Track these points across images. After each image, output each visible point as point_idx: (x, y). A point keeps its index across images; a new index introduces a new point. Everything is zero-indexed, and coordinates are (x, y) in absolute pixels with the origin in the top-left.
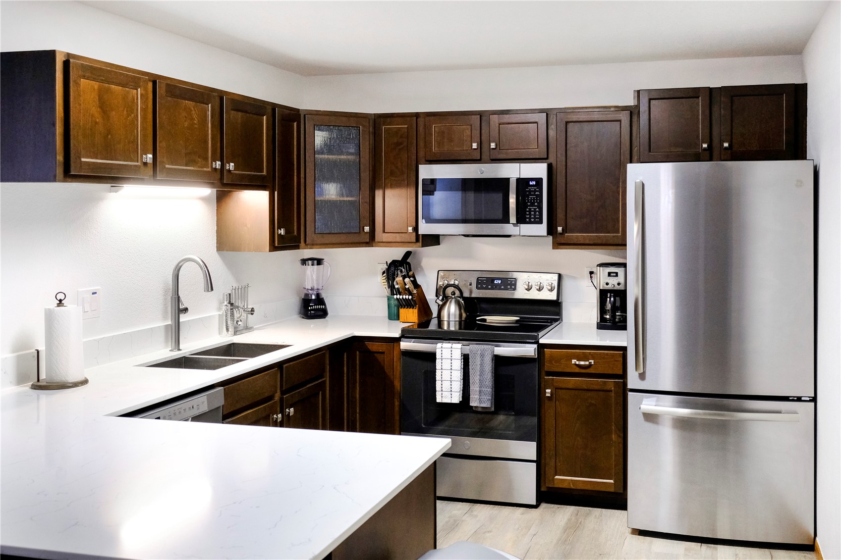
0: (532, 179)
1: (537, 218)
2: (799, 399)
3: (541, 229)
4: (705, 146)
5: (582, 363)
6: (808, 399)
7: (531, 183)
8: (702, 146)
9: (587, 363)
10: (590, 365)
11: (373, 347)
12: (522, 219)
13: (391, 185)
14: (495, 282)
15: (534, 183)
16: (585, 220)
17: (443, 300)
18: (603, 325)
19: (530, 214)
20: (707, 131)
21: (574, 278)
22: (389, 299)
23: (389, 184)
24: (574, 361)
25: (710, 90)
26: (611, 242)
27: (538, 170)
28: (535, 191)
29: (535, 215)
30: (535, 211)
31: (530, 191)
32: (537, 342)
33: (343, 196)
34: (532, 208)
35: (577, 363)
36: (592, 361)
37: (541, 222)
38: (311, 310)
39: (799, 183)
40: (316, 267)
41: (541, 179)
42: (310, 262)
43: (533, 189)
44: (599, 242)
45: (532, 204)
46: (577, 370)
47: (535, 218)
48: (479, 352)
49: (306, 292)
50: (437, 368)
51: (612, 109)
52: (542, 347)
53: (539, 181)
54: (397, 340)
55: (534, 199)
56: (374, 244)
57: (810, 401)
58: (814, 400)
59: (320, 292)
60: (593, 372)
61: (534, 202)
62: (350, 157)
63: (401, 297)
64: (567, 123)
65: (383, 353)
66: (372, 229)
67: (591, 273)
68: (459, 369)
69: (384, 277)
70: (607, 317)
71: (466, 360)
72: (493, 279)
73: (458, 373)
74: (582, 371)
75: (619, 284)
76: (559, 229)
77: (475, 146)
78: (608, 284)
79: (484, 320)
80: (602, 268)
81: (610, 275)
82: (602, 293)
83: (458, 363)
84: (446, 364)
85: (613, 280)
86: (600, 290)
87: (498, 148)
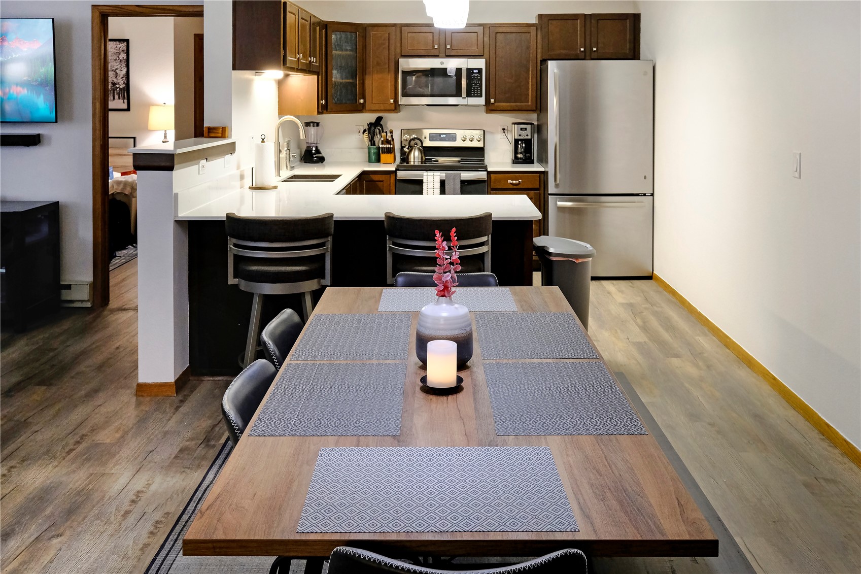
0: (476, 69)
1: (479, 94)
2: (645, 195)
3: (481, 101)
4: (582, 49)
5: (514, 182)
6: (649, 194)
7: (474, 71)
8: (580, 49)
9: (517, 182)
10: (519, 183)
11: (376, 177)
12: (469, 95)
13: (377, 71)
14: (442, 136)
15: (477, 71)
16: (507, 95)
17: (408, 148)
18: (516, 161)
19: (474, 91)
20: (583, 41)
21: (492, 133)
22: (369, 149)
23: (376, 71)
24: (510, 181)
25: (585, 15)
26: (524, 108)
27: (480, 63)
28: (477, 77)
29: (477, 92)
30: (477, 89)
31: (474, 76)
32: (486, 170)
33: (343, 79)
34: (476, 87)
35: (511, 182)
36: (521, 181)
37: (481, 96)
38: (315, 157)
39: (645, 73)
40: (316, 128)
41: (482, 69)
42: (312, 124)
43: (476, 75)
44: (517, 108)
45: (476, 85)
46: (511, 187)
47: (477, 94)
48: (452, 177)
49: (308, 145)
50: (424, 188)
51: (524, 25)
52: (489, 173)
53: (480, 70)
54: (395, 172)
55: (477, 82)
56: (364, 111)
57: (651, 195)
58: (652, 195)
59: (318, 145)
60: (522, 187)
61: (477, 84)
62: (348, 53)
63: (385, 146)
64: (496, 33)
65: (382, 181)
66: (365, 101)
67: (504, 129)
68: (439, 188)
69: (366, 134)
70: (519, 156)
71: (443, 183)
72: (440, 134)
73: (439, 191)
74: (515, 187)
75: (527, 135)
76: (492, 101)
77: (436, 47)
78: (520, 135)
79: (437, 161)
80: (516, 125)
81: (521, 129)
82: (516, 141)
83: (438, 185)
84: (430, 185)
85: (523, 133)
86: (515, 139)
87: (452, 48)
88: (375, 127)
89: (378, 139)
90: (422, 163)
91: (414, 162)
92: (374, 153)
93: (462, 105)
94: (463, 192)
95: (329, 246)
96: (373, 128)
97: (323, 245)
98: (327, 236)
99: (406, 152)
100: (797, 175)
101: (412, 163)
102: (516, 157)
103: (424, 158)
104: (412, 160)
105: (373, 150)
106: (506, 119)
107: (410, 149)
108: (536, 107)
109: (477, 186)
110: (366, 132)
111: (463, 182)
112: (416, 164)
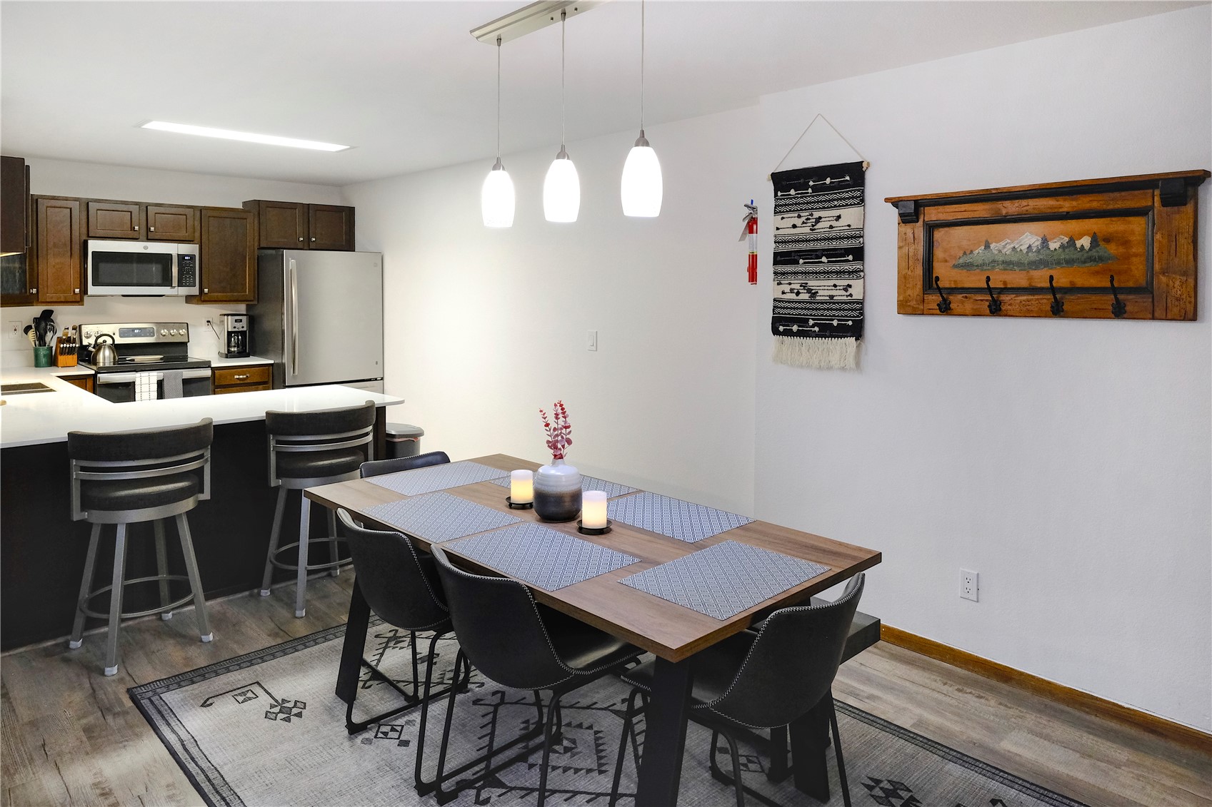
0: (187, 255)
1: (192, 282)
2: (376, 379)
3: (194, 290)
4: (302, 239)
5: (241, 377)
6: (378, 379)
7: (186, 258)
8: (299, 239)
9: (245, 376)
10: (249, 378)
12: (180, 284)
14: (135, 331)
15: (190, 258)
16: (223, 285)
17: (95, 347)
19: (187, 280)
20: (302, 231)
21: (196, 326)
22: (35, 350)
26: (241, 298)
27: (192, 249)
28: (191, 264)
30: (190, 278)
31: (187, 263)
32: (210, 367)
34: (188, 276)
35: (237, 377)
36: (248, 375)
37: (194, 285)
39: (376, 265)
41: (194, 255)
43: (189, 262)
44: (233, 299)
45: (189, 273)
46: (238, 382)
47: (190, 283)
48: (172, 378)
50: (136, 392)
52: (214, 369)
53: (192, 257)
54: (94, 376)
55: (190, 270)
56: (35, 304)
57: (380, 380)
58: (382, 379)
60: (249, 381)
64: (209, 217)
66: (37, 291)
67: (208, 322)
68: (156, 390)
69: (31, 333)
70: (233, 349)
71: (160, 384)
72: (133, 330)
73: (155, 394)
74: (242, 382)
75: (243, 327)
76: (206, 290)
77: (137, 228)
78: (235, 327)
79: (133, 360)
80: (230, 317)
81: (236, 321)
82: (229, 334)
83: (155, 387)
84: (145, 388)
85: (239, 325)
86: (228, 332)
87: (155, 231)
88: (43, 323)
89: (51, 338)
90: (114, 364)
91: (104, 363)
92: (44, 356)
93: (168, 296)
94: (186, 394)
95: (208, 454)
96: (43, 324)
97: (201, 456)
98: (205, 447)
99: (92, 352)
100: (594, 348)
101: (101, 365)
102: (229, 351)
103: (117, 358)
104: (101, 361)
105: (43, 351)
106: (213, 311)
107: (97, 348)
108: (254, 297)
109: (200, 384)
110: (32, 330)
111: (186, 382)
112: (107, 365)
